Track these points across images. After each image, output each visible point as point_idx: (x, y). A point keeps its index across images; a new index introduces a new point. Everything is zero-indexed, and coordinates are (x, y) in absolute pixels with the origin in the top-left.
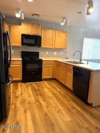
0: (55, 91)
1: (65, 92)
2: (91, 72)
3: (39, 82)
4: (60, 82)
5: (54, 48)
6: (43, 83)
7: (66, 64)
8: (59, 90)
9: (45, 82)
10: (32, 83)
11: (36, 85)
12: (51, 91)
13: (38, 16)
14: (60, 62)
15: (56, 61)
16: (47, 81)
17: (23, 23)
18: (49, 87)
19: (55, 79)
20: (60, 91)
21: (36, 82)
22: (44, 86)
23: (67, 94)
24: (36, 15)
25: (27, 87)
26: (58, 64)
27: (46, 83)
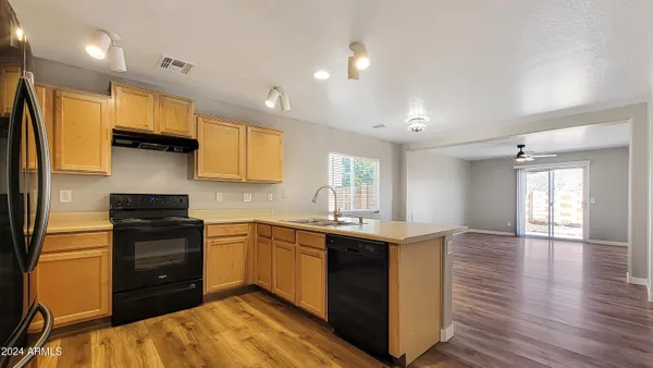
0: (263, 336)
1: (302, 328)
2: (391, 248)
3: (192, 310)
4: (274, 296)
5: (244, 180)
6: (211, 310)
7: (295, 229)
8: (278, 327)
9: (216, 304)
10: (160, 318)
11: (183, 325)
12: (250, 339)
13: (186, 71)
14: (272, 225)
15: (254, 222)
16: (226, 300)
17: (119, 89)
18: (239, 321)
19: (256, 288)
20: (282, 333)
21: (182, 313)
22: (214, 322)
23: (308, 338)
24: (176, 64)
25: (140, 342)
26: (265, 232)
27: (220, 308)
